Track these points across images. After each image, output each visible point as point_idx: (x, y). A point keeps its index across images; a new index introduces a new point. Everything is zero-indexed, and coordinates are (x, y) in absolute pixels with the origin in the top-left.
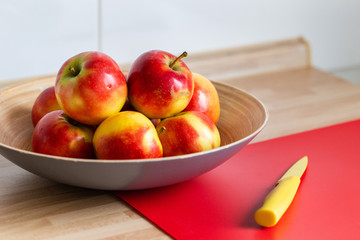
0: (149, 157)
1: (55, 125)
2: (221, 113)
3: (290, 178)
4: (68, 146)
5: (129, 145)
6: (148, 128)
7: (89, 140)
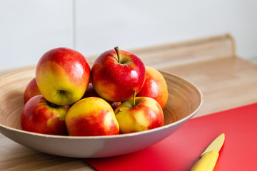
0: (108, 135)
1: (37, 107)
2: (169, 96)
3: (211, 152)
4: (46, 123)
5: (93, 125)
6: (108, 112)
7: (63, 119)
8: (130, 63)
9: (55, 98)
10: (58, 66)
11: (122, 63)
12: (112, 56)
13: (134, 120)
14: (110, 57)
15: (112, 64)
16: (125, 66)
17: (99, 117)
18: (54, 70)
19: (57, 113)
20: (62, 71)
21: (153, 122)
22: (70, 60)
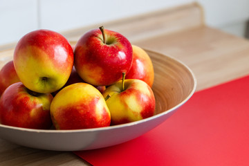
1: (17, 97)
4: (29, 115)
5: (84, 115)
6: (99, 99)
7: (47, 108)
8: (117, 44)
9: (37, 86)
10: (40, 51)
11: (108, 43)
12: (96, 36)
13: (126, 106)
14: (95, 38)
15: (98, 45)
16: (113, 47)
17: (90, 105)
18: (36, 56)
19: (40, 103)
20: (45, 56)
21: (146, 107)
22: (53, 43)
